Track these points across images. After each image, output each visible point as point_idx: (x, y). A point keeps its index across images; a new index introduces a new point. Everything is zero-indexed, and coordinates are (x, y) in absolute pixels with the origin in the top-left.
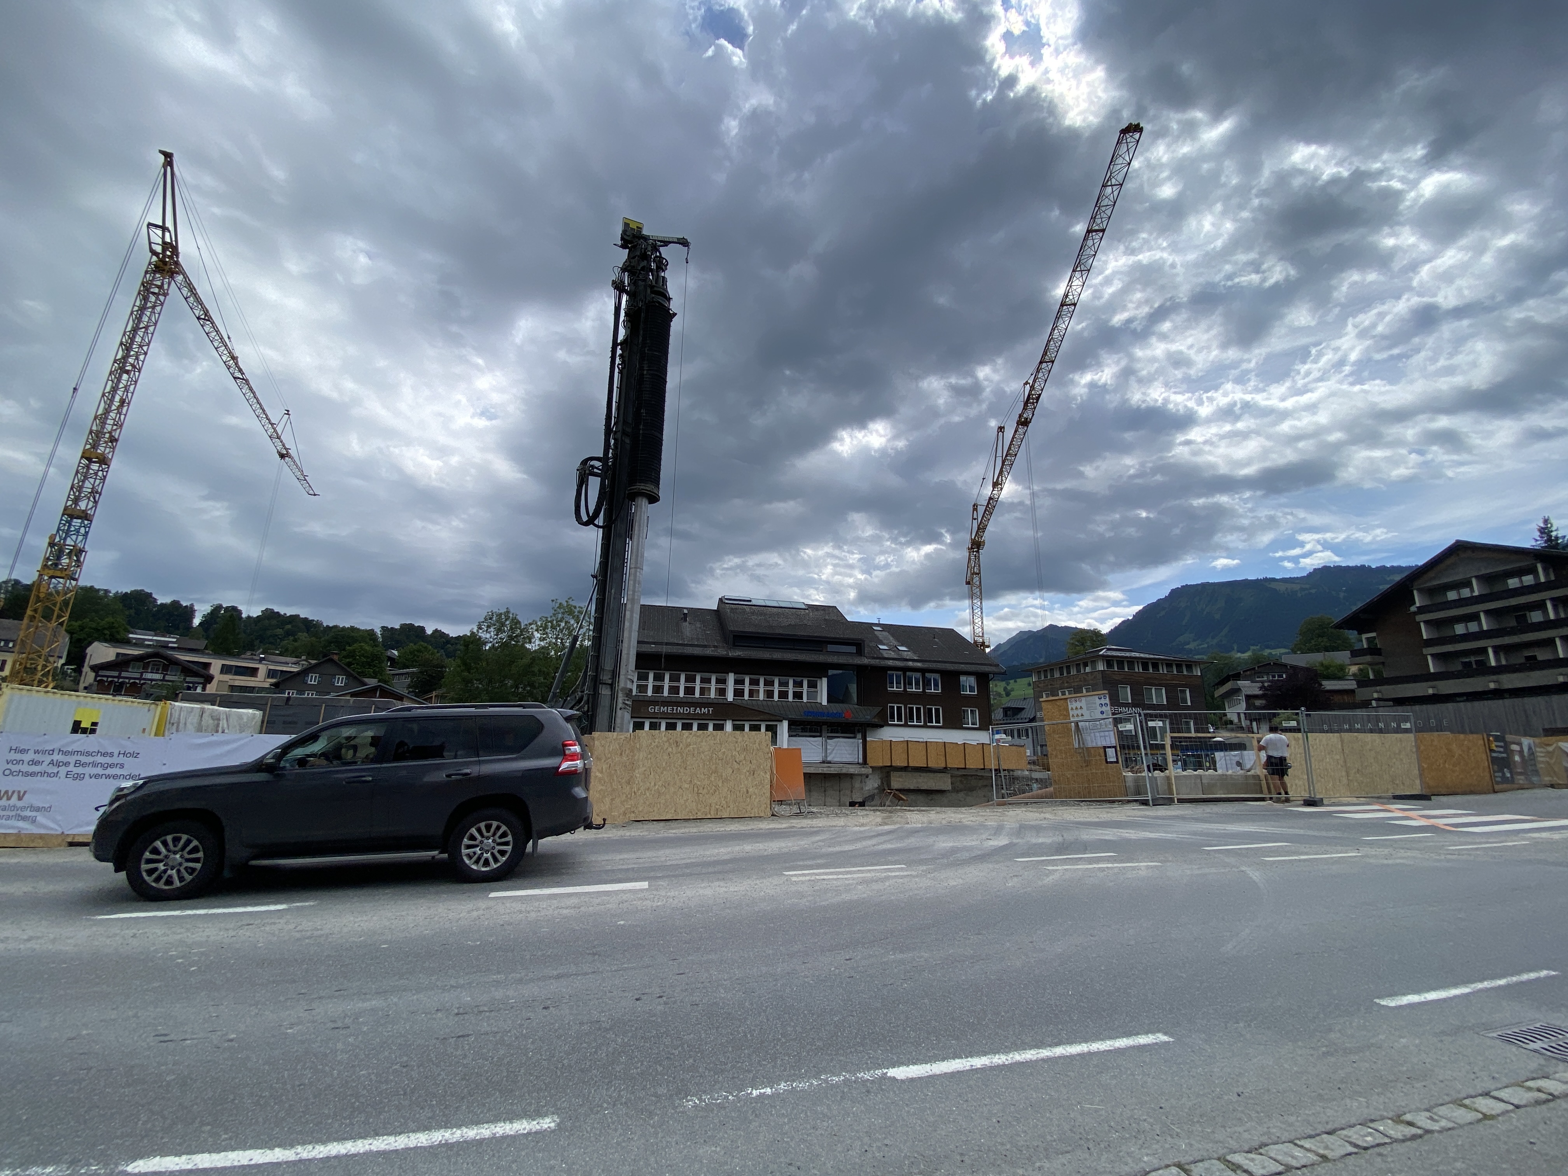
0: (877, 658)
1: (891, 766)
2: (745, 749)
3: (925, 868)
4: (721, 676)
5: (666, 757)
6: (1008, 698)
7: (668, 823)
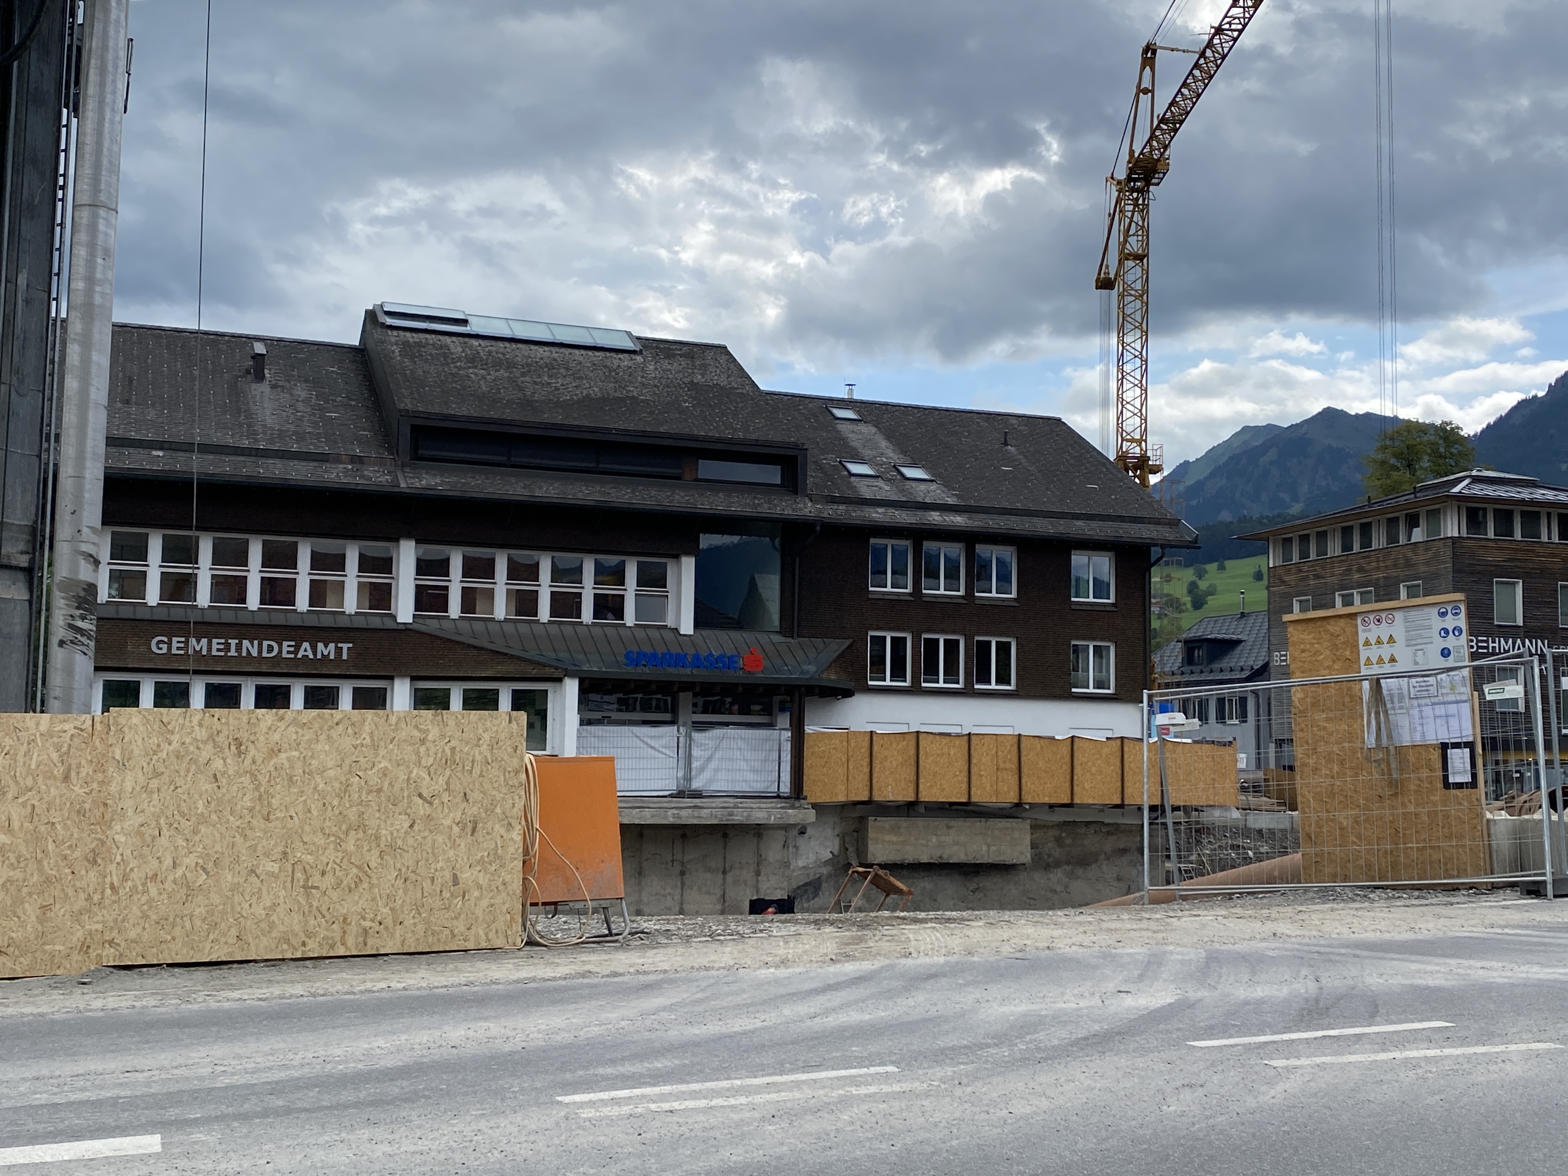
0: (844, 500)
1: (869, 802)
2: (449, 762)
3: (949, 1071)
4: (376, 548)
5: (207, 786)
6: (1199, 614)
7: (216, 972)
